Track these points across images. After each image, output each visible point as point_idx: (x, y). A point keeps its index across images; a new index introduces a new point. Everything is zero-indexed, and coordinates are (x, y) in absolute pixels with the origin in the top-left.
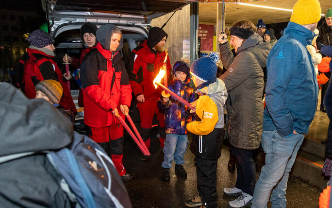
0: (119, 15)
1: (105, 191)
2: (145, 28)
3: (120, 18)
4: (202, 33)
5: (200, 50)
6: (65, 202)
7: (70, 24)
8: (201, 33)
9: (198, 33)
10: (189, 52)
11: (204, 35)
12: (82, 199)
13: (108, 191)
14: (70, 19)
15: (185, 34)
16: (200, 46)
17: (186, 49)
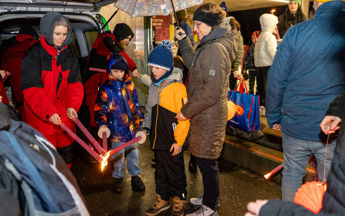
0: (65, 3)
1: (50, 167)
2: (94, 16)
3: (65, 6)
4: (157, 22)
5: (155, 41)
6: (12, 181)
7: (9, 13)
8: (155, 22)
9: (153, 22)
10: (142, 43)
11: (159, 24)
12: (27, 176)
13: (54, 167)
14: (9, 8)
15: (138, 23)
16: (155, 36)
17: (139, 40)
